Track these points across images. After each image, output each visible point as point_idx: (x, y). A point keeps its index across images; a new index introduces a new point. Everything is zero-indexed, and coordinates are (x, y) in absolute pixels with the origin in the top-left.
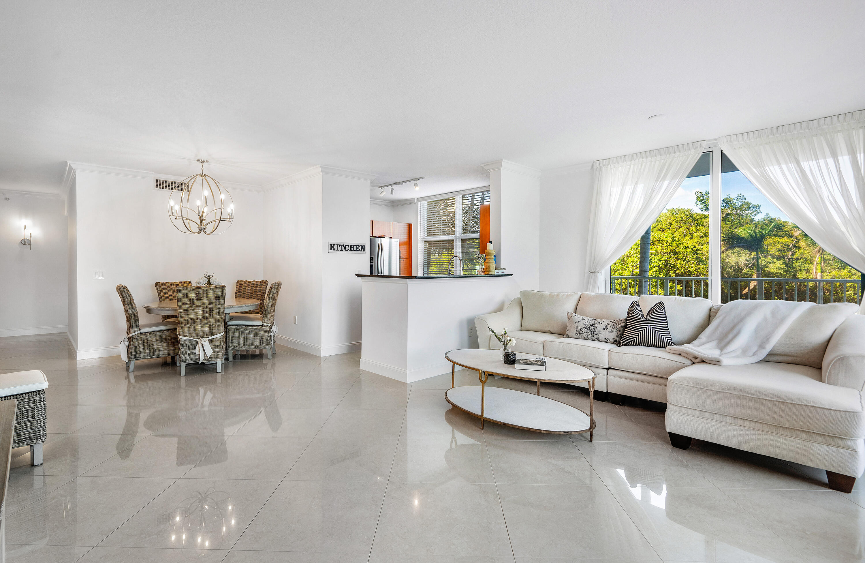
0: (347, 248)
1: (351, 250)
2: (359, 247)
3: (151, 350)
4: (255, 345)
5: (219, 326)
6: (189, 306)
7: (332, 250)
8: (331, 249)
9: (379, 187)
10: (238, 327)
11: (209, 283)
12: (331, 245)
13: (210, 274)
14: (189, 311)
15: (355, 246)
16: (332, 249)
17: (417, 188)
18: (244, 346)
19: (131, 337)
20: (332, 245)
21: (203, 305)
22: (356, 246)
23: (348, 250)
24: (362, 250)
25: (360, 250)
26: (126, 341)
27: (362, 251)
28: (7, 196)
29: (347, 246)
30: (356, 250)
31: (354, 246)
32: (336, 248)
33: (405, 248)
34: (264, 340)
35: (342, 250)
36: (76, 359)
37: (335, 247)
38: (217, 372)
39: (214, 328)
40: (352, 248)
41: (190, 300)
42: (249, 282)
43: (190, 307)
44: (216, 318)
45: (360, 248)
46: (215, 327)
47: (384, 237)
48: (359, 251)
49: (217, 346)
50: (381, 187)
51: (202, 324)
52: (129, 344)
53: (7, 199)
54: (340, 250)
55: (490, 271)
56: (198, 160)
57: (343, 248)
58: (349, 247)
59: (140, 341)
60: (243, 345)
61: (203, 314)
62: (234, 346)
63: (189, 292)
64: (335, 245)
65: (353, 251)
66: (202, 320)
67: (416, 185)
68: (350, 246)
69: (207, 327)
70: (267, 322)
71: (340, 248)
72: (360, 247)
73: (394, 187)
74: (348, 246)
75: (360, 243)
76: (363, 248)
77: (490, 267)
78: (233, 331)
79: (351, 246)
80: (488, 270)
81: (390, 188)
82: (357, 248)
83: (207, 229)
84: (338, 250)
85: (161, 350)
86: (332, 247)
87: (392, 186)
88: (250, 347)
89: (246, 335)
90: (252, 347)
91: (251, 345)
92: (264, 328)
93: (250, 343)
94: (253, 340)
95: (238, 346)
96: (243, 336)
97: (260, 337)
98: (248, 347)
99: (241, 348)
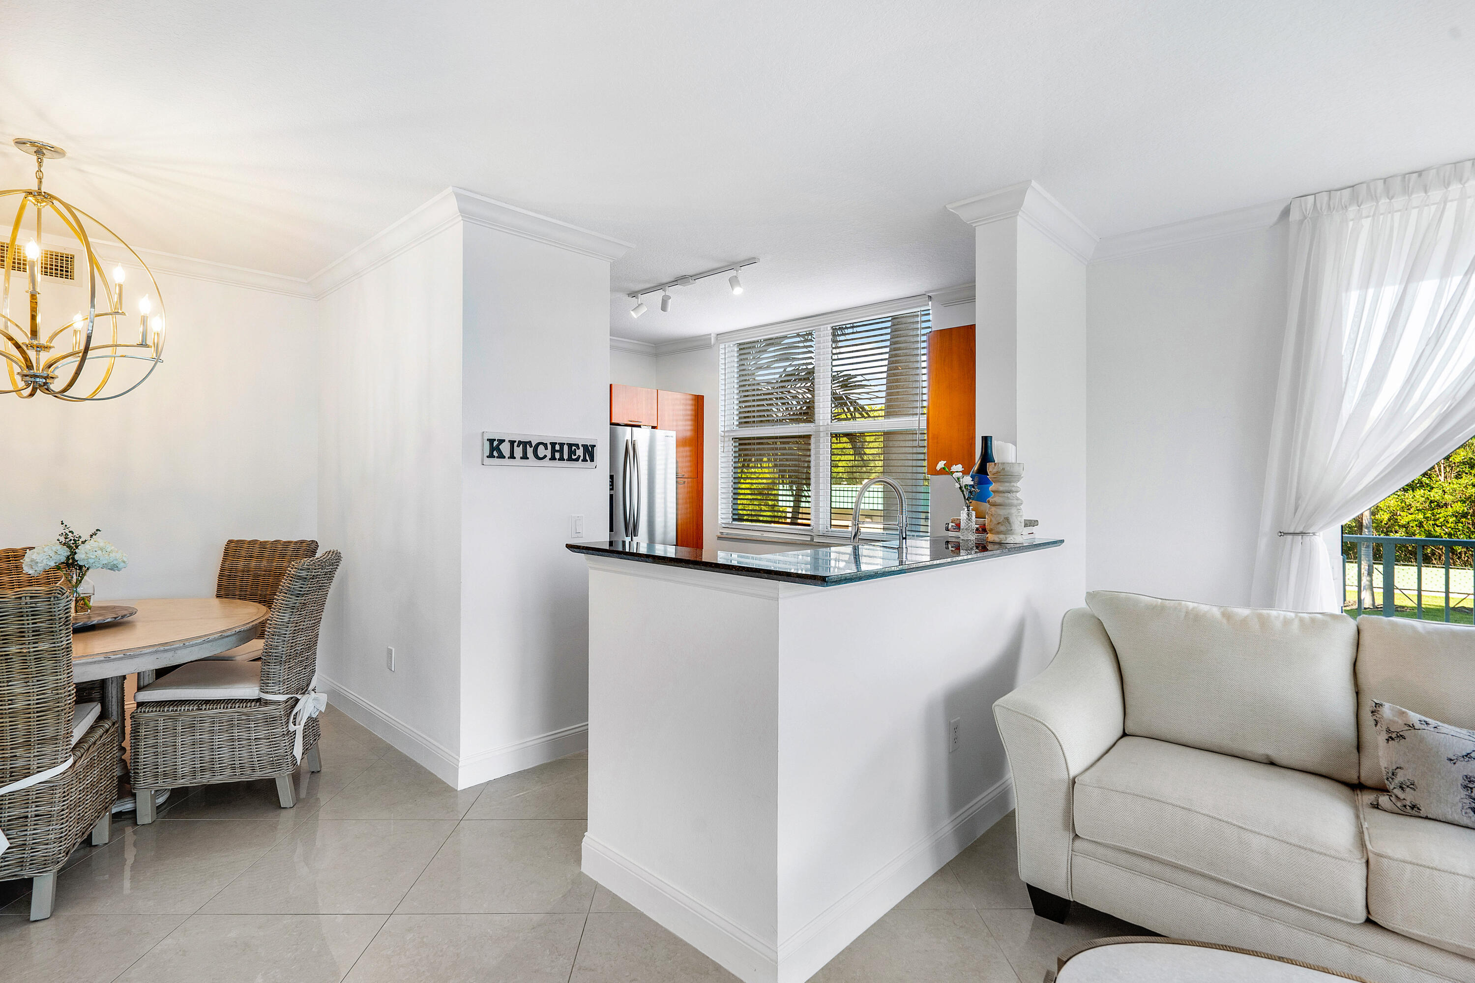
0: (541, 451)
1: (553, 458)
2: (579, 448)
4: (234, 768)
7: (494, 457)
8: (491, 456)
9: (629, 295)
10: (168, 711)
12: (491, 441)
13: (82, 530)
15: (566, 448)
16: (495, 454)
17: (738, 291)
18: (194, 773)
20: (495, 443)
22: (570, 446)
23: (545, 456)
24: (588, 458)
25: (582, 458)
27: (587, 461)
29: (541, 447)
30: (570, 459)
31: (562, 445)
32: (507, 453)
33: (688, 454)
34: (264, 750)
35: (525, 457)
37: (505, 448)
38: (31, 919)
40: (557, 451)
42: (263, 545)
44: (27, 710)
45: (580, 453)
47: (639, 426)
48: (577, 460)
50: (633, 294)
54: (521, 458)
55: (1009, 531)
56: (20, 143)
57: (530, 451)
58: (546, 449)
60: (187, 770)
62: (156, 776)
64: (504, 441)
65: (559, 460)
67: (733, 281)
68: (549, 447)
70: (276, 688)
71: (518, 451)
72: (581, 448)
73: (670, 291)
74: (545, 445)
75: (581, 437)
76: (589, 452)
77: (1011, 520)
78: (152, 724)
79: (553, 445)
80: (1002, 528)
81: (658, 296)
82: (571, 452)
83: (56, 380)
84: (512, 456)
86: (494, 449)
87: (664, 291)
88: (215, 775)
89: (200, 737)
90: (221, 775)
91: (220, 767)
92: (264, 711)
93: (215, 760)
94: (226, 750)
95: (170, 775)
96: (188, 740)
97: (250, 739)
98: (208, 775)
99: (182, 779)
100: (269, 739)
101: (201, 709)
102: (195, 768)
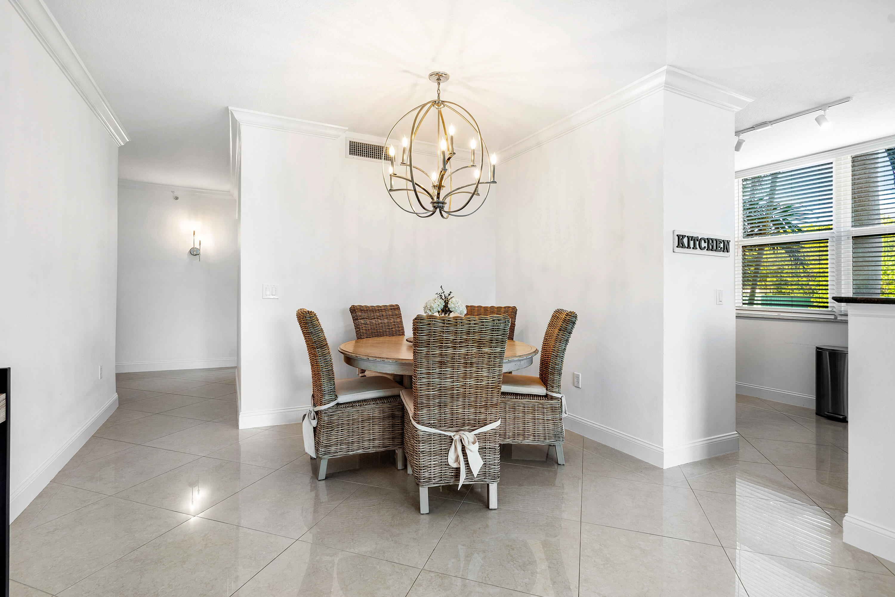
0: (703, 244)
1: (708, 249)
2: (721, 243)
3: (355, 438)
4: (534, 436)
5: (492, 406)
6: (438, 359)
7: (680, 247)
8: (678, 246)
11: (446, 310)
12: (677, 237)
14: (437, 370)
15: (714, 242)
16: (680, 245)
18: (514, 436)
19: (321, 412)
20: (680, 238)
21: (465, 358)
23: (705, 247)
24: (725, 250)
25: (722, 249)
26: (313, 418)
27: (724, 252)
28: (177, 194)
29: (702, 241)
30: (716, 250)
31: (712, 240)
32: (686, 244)
34: (551, 427)
35: (695, 247)
36: (239, 429)
37: (685, 240)
38: (490, 508)
39: (483, 410)
40: (711, 244)
41: (441, 347)
43: (440, 362)
45: (722, 246)
46: (486, 406)
48: (720, 251)
49: (490, 448)
51: (461, 399)
52: (318, 423)
53: (177, 198)
56: (431, 76)
57: (697, 243)
58: (705, 242)
59: (337, 420)
60: (511, 434)
61: (465, 378)
63: (439, 329)
64: (685, 237)
65: (711, 250)
66: (462, 390)
69: (470, 406)
71: (692, 244)
72: (723, 243)
74: (704, 240)
76: (726, 245)
79: (707, 240)
82: (717, 246)
83: (447, 205)
84: (689, 247)
85: (372, 438)
86: (679, 242)
88: (525, 439)
89: (518, 415)
90: (528, 439)
91: (527, 434)
92: (551, 403)
93: (525, 430)
94: (531, 424)
95: (503, 436)
96: (512, 416)
97: (544, 419)
98: (521, 438)
99: (508, 439)
100: (554, 420)
101: (517, 398)
102: (514, 433)
